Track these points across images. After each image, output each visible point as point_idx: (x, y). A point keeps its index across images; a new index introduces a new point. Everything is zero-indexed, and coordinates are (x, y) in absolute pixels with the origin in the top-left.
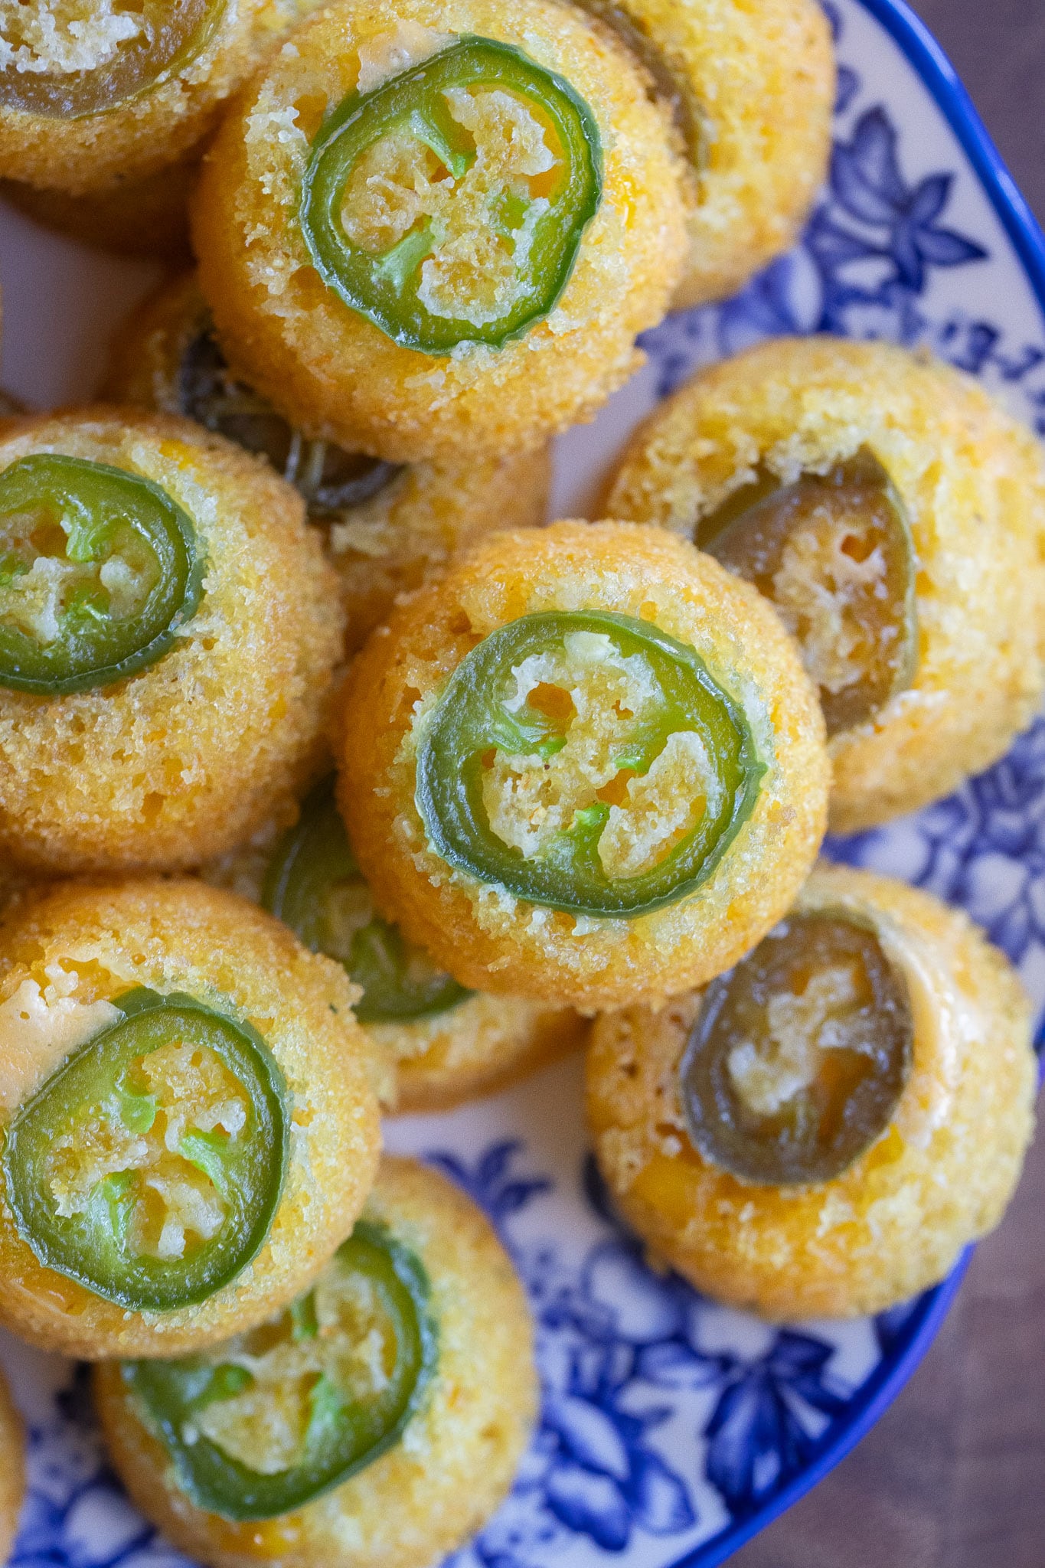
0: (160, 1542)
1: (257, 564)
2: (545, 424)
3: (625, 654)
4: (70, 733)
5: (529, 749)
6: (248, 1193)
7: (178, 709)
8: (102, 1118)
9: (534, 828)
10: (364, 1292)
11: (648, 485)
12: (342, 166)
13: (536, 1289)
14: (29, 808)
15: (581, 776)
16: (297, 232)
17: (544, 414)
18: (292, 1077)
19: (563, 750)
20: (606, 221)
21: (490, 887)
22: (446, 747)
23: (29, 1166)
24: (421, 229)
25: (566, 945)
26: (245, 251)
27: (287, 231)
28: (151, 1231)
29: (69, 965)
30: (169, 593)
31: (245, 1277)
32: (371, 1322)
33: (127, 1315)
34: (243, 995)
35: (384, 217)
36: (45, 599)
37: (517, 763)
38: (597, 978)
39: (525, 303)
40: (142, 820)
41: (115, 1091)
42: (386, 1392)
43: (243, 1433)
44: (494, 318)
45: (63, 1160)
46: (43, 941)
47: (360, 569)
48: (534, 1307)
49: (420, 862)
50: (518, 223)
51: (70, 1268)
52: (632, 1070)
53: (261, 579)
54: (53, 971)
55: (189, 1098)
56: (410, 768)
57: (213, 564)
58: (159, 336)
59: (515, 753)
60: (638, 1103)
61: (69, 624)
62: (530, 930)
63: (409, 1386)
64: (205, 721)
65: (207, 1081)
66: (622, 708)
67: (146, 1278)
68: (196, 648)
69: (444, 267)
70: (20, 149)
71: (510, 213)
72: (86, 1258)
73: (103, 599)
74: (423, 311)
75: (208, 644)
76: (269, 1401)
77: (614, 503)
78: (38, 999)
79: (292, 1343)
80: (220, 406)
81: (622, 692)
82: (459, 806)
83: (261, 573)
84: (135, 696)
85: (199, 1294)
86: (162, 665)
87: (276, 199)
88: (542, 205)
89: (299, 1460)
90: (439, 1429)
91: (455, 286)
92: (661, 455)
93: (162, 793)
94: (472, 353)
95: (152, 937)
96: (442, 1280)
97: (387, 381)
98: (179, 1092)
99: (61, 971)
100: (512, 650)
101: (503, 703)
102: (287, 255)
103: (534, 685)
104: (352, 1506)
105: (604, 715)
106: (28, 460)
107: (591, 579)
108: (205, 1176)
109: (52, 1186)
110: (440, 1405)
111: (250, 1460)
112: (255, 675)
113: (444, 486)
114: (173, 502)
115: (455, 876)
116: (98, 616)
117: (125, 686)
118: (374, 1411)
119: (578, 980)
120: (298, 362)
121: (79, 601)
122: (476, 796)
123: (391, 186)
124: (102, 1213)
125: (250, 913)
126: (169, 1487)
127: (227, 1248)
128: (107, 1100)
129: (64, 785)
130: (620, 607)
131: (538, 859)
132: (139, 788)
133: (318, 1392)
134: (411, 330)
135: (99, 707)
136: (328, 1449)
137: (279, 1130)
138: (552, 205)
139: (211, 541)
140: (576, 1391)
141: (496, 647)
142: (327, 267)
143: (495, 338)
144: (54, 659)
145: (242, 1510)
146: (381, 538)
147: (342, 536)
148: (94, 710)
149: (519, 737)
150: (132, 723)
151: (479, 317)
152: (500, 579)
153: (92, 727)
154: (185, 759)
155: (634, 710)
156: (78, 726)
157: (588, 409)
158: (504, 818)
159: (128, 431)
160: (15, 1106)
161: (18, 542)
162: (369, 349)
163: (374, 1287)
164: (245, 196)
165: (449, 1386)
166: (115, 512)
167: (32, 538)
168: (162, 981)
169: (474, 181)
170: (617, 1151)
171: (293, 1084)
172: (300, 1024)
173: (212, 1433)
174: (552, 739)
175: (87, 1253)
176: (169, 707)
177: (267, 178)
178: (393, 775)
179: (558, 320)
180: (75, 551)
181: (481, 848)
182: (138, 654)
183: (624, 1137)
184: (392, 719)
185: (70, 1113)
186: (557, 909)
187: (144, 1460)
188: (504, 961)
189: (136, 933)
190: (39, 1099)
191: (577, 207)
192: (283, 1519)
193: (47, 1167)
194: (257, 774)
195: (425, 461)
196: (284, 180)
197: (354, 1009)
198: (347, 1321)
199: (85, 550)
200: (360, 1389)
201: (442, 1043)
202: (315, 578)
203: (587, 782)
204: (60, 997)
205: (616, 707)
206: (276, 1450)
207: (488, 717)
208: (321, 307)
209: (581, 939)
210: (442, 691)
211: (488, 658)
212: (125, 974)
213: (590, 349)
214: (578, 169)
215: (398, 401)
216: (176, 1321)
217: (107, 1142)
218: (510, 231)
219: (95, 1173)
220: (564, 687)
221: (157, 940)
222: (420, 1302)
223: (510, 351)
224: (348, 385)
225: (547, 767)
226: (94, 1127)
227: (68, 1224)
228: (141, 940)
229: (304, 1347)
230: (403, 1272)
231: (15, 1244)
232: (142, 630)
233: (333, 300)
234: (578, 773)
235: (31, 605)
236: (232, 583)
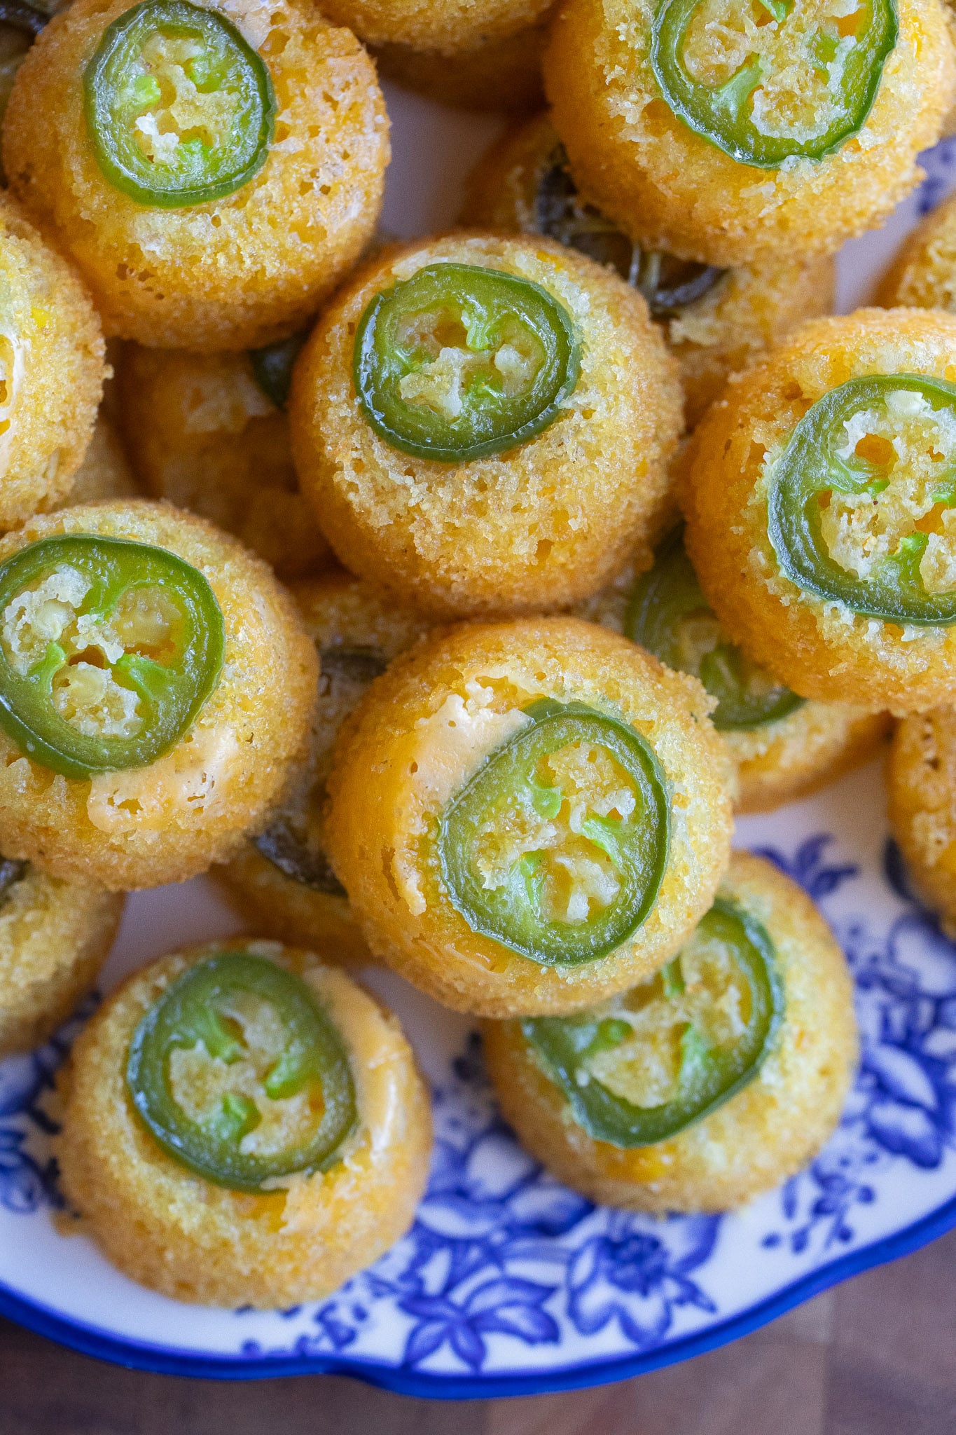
0: (547, 1178)
1: (623, 348)
2: (845, 230)
3: (936, 408)
4: (476, 492)
5: (859, 489)
6: (639, 866)
7: (564, 469)
8: (518, 807)
9: (866, 554)
10: (721, 954)
11: (931, 278)
12: (684, 15)
13: (850, 957)
14: (442, 556)
15: (904, 510)
16: (648, 71)
17: (846, 221)
18: (671, 769)
19: (888, 489)
20: (901, 54)
21: (833, 604)
22: (792, 490)
23: (459, 849)
24: (751, 65)
25: (894, 650)
26: (603, 88)
27: (640, 71)
28: (559, 899)
29: (485, 682)
30: (553, 373)
31: (639, 935)
32: (728, 980)
33: (544, 970)
34: (627, 703)
35: (720, 56)
36: (451, 382)
37: (851, 501)
38: (917, 680)
39: (838, 124)
40: (535, 562)
41: (527, 783)
42: (744, 1036)
43: (627, 1075)
44: (813, 136)
45: (486, 844)
46: (457, 666)
47: (694, 356)
48: (851, 972)
49: (772, 586)
50: (831, 58)
51: (495, 932)
52: (935, 764)
53: (627, 359)
54: (472, 687)
55: (588, 788)
56: (762, 510)
57: (588, 348)
58: (518, 170)
59: (848, 493)
60: (943, 790)
61: (471, 402)
62: (866, 638)
63: (764, 1029)
64: (587, 478)
65: (601, 774)
66: (935, 452)
67: (558, 939)
68: (577, 417)
69: (772, 96)
70: (411, 14)
71: (824, 50)
72: (508, 923)
73: (497, 381)
74: (755, 133)
75: (587, 414)
76: (647, 1048)
77: (901, 295)
78: (463, 710)
79: (664, 999)
80: (571, 227)
81: (934, 439)
82: (803, 538)
83: (628, 355)
84: (528, 459)
85: (602, 951)
86: (550, 433)
87: (630, 45)
88: (850, 42)
89: (673, 1096)
90: (789, 1066)
91: (781, 111)
92: (940, 253)
93: (552, 540)
94: (797, 166)
95: (549, 657)
96: (785, 943)
97: (724, 193)
98: (580, 784)
99: (479, 687)
100: (842, 408)
101: (837, 451)
102: (640, 91)
103: (862, 435)
104: (717, 1134)
105: (921, 459)
106: (430, 268)
107: (904, 348)
108: (603, 852)
109: (478, 865)
110: (789, 1046)
111: (633, 1098)
112: (627, 438)
113: (760, 286)
114: (552, 298)
115: (803, 596)
116: (495, 394)
117: (519, 452)
118: (735, 1053)
119: (902, 682)
120: (648, 181)
121: (477, 383)
122: (816, 530)
123: (725, 30)
124: (520, 886)
125: (620, 641)
126: (566, 1122)
127: (623, 912)
128: (521, 791)
129: (471, 534)
130: (928, 371)
131: (870, 579)
132: (532, 536)
133: (687, 1039)
134: (744, 147)
135: (498, 469)
136: (699, 1085)
137: (662, 812)
138: (858, 41)
139: (586, 329)
140: (887, 1039)
141: (829, 405)
142: (675, 99)
143: (816, 154)
144: (459, 432)
145: (629, 1139)
146: (711, 331)
147: (679, 329)
148: (495, 472)
149: (850, 480)
150: (527, 481)
151: (802, 135)
152: (825, 353)
153: (493, 486)
154: (570, 510)
155: (945, 453)
156: (482, 487)
157: (879, 217)
158: (842, 546)
159: (508, 244)
160: (446, 799)
161: (423, 337)
162: (710, 166)
163: (730, 952)
164: (602, 45)
165: (796, 1030)
166: (505, 308)
167: (434, 333)
168: (562, 692)
169: (793, 24)
170: (926, 830)
171: (670, 775)
172: (676, 725)
173: (601, 1076)
174: (876, 481)
175: (509, 919)
176: (556, 468)
177: (622, 28)
178: (747, 515)
179: (865, 137)
180: (474, 342)
181: (823, 572)
182: (530, 424)
183: (932, 818)
184: (743, 470)
185: (492, 803)
186: (887, 621)
187: (543, 1102)
188: (842, 667)
189: (537, 655)
190: (466, 793)
191: (879, 43)
192: (660, 1146)
193: (474, 849)
194: (624, 524)
195: (745, 264)
196: (636, 29)
197: (711, 716)
198: (708, 980)
199: (482, 340)
200: (723, 1034)
201: (777, 746)
202: (662, 363)
203: (909, 515)
204: (479, 708)
205: (930, 451)
206: (655, 1087)
207: (824, 464)
208: (670, 133)
209: (906, 645)
210: (787, 444)
211: (823, 416)
212: (530, 688)
213: (887, 162)
214: (879, 10)
215: (733, 210)
216: (584, 974)
217: (522, 827)
218: (825, 63)
219: (513, 853)
220: (886, 437)
221: (554, 660)
222: (768, 961)
223: (827, 165)
224: (690, 200)
225: (875, 503)
226: (511, 814)
227: (493, 896)
228: (541, 661)
229: (674, 1002)
230: (754, 938)
231: (450, 915)
232: (532, 404)
233: (681, 129)
234: (901, 507)
235: (439, 387)
236: (605, 363)
